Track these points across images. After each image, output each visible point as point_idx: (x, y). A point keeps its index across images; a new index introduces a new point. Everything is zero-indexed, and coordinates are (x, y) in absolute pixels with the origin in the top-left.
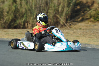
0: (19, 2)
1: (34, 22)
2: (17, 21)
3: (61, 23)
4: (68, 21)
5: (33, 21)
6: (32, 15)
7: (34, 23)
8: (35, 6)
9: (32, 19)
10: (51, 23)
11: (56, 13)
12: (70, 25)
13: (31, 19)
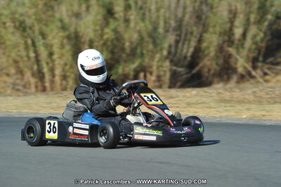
0: (122, 14)
1: (165, 69)
2: (118, 68)
3: (240, 70)
4: (260, 64)
5: (162, 66)
6: (159, 48)
7: (165, 71)
8: (165, 22)
9: (158, 62)
10: (209, 70)
11: (224, 42)
12: (266, 74)
13: (157, 59)
